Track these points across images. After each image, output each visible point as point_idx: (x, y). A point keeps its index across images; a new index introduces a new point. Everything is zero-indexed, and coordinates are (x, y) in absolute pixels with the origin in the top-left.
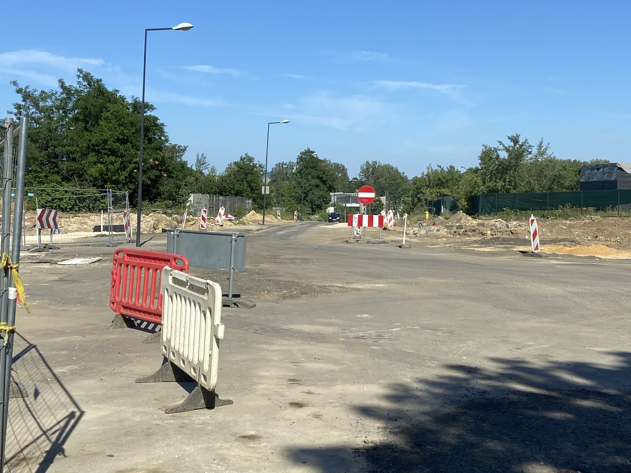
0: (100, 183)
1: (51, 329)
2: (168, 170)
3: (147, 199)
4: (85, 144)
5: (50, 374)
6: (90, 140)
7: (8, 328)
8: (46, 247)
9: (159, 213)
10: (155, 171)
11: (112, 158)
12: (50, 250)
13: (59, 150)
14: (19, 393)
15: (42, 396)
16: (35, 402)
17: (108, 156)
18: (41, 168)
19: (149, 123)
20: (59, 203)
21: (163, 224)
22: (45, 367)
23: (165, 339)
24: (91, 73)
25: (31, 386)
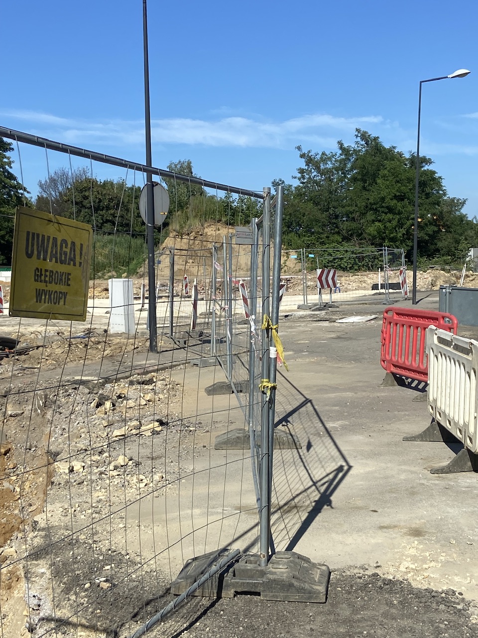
0: (378, 241)
1: (326, 385)
2: (447, 225)
3: (425, 256)
4: (364, 204)
5: (322, 429)
6: (368, 199)
7: (270, 385)
8: (325, 306)
9: (437, 270)
10: (433, 227)
11: (390, 216)
12: (330, 309)
13: (339, 211)
14: (294, 445)
15: (314, 449)
16: (307, 453)
17: (386, 213)
18: (323, 230)
19: (426, 177)
20: (340, 263)
21: (441, 281)
22: (318, 421)
23: (431, 398)
24: (368, 132)
25: (305, 438)
